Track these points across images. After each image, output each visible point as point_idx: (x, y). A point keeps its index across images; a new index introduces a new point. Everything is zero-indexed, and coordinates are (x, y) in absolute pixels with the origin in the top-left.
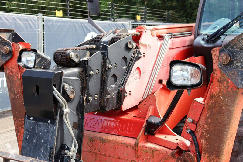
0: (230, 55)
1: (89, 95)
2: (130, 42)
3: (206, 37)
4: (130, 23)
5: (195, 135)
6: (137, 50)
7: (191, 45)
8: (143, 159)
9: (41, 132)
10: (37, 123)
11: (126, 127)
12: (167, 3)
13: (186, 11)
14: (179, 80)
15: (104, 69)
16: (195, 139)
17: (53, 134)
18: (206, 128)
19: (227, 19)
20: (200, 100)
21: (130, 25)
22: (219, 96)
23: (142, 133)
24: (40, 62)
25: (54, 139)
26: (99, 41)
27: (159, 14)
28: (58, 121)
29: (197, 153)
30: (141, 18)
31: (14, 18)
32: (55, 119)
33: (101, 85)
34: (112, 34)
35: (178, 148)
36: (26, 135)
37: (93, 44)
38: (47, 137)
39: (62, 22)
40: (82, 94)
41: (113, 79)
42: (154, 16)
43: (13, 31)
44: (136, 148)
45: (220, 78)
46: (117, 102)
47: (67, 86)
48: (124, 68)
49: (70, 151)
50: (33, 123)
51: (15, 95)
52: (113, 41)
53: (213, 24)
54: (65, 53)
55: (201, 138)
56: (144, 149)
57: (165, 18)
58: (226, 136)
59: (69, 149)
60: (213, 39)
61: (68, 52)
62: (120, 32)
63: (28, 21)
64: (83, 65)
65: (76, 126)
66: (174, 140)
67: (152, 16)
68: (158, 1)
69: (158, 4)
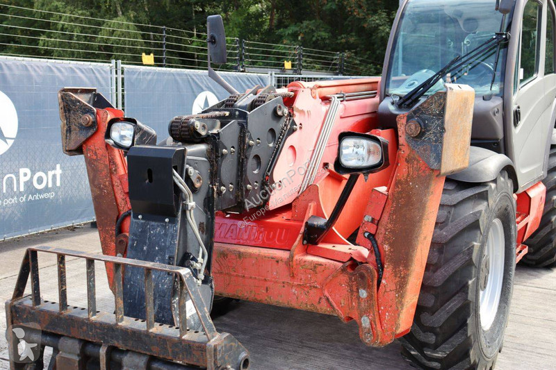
0: (420, 124)
1: (222, 184)
2: (280, 107)
3: (398, 99)
4: (274, 75)
5: (375, 239)
6: (290, 119)
7: (375, 112)
8: (301, 279)
9: (155, 235)
10: (148, 224)
11: (274, 235)
12: (339, 38)
13: (374, 52)
14: (351, 160)
15: (242, 146)
16: (375, 246)
17: (173, 237)
18: (390, 229)
19: (430, 71)
20: (383, 189)
21: (274, 79)
22: (407, 182)
23: (299, 241)
24: (141, 138)
25: (174, 244)
26: (232, 105)
27: (325, 58)
28: (179, 219)
29: (377, 265)
30: (293, 66)
31: (71, 68)
32: (176, 216)
33: (238, 170)
34: (252, 95)
35: (351, 259)
37: (225, 110)
38: (164, 242)
39: (155, 73)
40: (211, 183)
41: (255, 162)
42: (315, 63)
43: (95, 90)
44: (291, 263)
45: (409, 156)
47: (191, 170)
48: (271, 145)
49: (197, 261)
50: (142, 223)
51: (101, 189)
52: (253, 105)
53: (410, 79)
54: (186, 123)
55: (383, 243)
56: (302, 264)
57: (335, 64)
58: (417, 237)
59: (195, 259)
60: (407, 103)
61: (192, 120)
62: (264, 92)
63: (94, 73)
64: (212, 140)
65: (203, 228)
66: (346, 248)
67: (311, 63)
68: (323, 34)
69: (324, 39)
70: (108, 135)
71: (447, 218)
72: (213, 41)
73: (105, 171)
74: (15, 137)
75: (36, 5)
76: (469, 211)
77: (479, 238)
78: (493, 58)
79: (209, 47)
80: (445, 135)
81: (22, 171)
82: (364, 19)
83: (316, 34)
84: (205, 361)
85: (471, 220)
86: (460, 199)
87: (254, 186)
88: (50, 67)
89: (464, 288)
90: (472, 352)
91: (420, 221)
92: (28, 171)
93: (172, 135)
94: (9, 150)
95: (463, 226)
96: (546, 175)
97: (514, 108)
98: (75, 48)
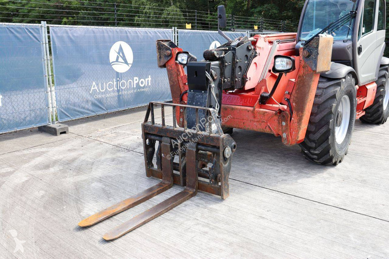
0: (308, 51)
1: (225, 78)
2: (250, 46)
3: (304, 42)
4: (249, 32)
5: (289, 101)
6: (254, 51)
7: (294, 49)
8: (258, 119)
9: (198, 98)
10: (195, 93)
11: (247, 101)
12: (283, 13)
14: (280, 67)
15: (234, 62)
16: (290, 104)
17: (206, 99)
18: (296, 96)
20: (293, 80)
21: (249, 34)
22: (303, 76)
23: (258, 103)
24: (190, 60)
26: (229, 45)
27: (275, 24)
28: (208, 91)
29: (290, 112)
30: (258, 28)
32: (207, 90)
33: (232, 73)
34: (238, 40)
35: (279, 110)
36: (189, 100)
37: (226, 47)
38: (202, 101)
39: (192, 33)
40: (221, 77)
41: (239, 69)
43: (169, 40)
44: (254, 112)
45: (304, 65)
46: (242, 84)
47: (213, 71)
48: (246, 62)
49: (215, 109)
50: (193, 93)
51: (174, 82)
52: (238, 45)
53: (311, 33)
54: (210, 52)
55: (293, 103)
56: (259, 112)
57: (280, 27)
58: (306, 100)
61: (213, 51)
62: (243, 39)
63: (165, 33)
64: (221, 60)
65: (217, 96)
66: (278, 106)
67: (268, 26)
68: (275, 11)
69: (275, 14)
70: (176, 59)
71: (322, 94)
72: (220, 17)
73: (175, 75)
74: (132, 63)
75: (133, 2)
76: (331, 91)
77: (336, 102)
78: (349, 23)
79: (218, 20)
80: (318, 56)
81: (135, 78)
82: (296, 3)
83: (271, 11)
84: (219, 144)
85: (332, 94)
86: (328, 85)
87: (238, 80)
88: (146, 32)
89: (328, 123)
90: (330, 151)
91: (308, 93)
92: (137, 78)
93: (204, 58)
94: (130, 69)
95: (328, 97)
96: (377, 79)
97: (358, 45)
98: (151, 22)
